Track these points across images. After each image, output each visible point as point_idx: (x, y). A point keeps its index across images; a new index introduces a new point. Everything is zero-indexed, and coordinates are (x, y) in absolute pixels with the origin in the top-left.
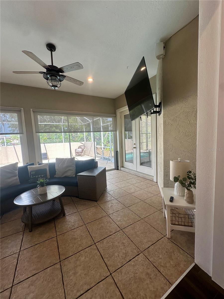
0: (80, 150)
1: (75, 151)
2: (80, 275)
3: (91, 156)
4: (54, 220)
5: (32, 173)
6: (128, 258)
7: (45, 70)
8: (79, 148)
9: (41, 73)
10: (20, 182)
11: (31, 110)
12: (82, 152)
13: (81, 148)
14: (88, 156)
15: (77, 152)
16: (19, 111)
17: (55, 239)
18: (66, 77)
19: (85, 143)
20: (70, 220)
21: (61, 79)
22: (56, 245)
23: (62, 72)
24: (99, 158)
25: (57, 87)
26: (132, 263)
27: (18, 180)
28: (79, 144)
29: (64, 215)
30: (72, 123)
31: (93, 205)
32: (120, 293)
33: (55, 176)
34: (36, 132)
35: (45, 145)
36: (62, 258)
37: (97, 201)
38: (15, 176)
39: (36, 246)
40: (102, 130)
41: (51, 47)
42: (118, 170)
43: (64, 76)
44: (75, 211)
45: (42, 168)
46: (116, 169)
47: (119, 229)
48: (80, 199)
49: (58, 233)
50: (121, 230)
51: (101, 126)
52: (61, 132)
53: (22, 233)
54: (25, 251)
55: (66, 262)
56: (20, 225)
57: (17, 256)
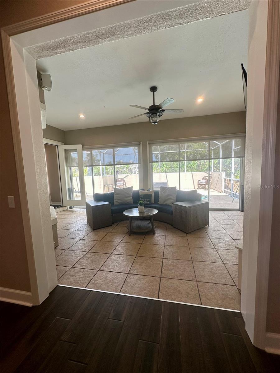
0: (204, 181)
1: (198, 182)
2: (142, 267)
3: (217, 190)
4: (146, 235)
5: (141, 196)
6: (181, 277)
7: (148, 111)
8: (203, 179)
9: (145, 114)
10: (133, 202)
11: (147, 142)
12: (205, 185)
13: (206, 179)
14: (215, 191)
15: (199, 184)
16: (138, 145)
17: (140, 245)
18: (165, 110)
19: (212, 173)
20: (156, 238)
21: (161, 114)
22: (139, 248)
23: (161, 108)
24: (227, 195)
25: (156, 122)
26: (181, 281)
27: (132, 200)
28: (205, 174)
29: (154, 234)
30: (197, 149)
31: (182, 236)
32: (159, 287)
33: (158, 203)
34: (150, 162)
35: (166, 174)
36: (138, 255)
37: (187, 233)
38: (130, 197)
39: (129, 244)
40: (233, 156)
41: (154, 89)
42: (242, 212)
43: (164, 111)
44: (163, 234)
45: (149, 194)
46: (240, 211)
47: (190, 259)
48: (174, 227)
49: (143, 242)
50: (192, 261)
51: (233, 149)
52: (184, 160)
53: (125, 234)
54: (122, 243)
55: (139, 258)
56: (126, 230)
57: (118, 243)
